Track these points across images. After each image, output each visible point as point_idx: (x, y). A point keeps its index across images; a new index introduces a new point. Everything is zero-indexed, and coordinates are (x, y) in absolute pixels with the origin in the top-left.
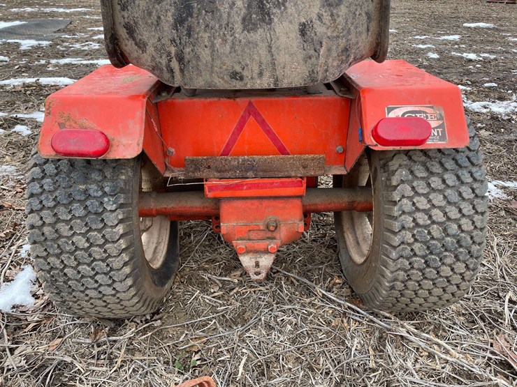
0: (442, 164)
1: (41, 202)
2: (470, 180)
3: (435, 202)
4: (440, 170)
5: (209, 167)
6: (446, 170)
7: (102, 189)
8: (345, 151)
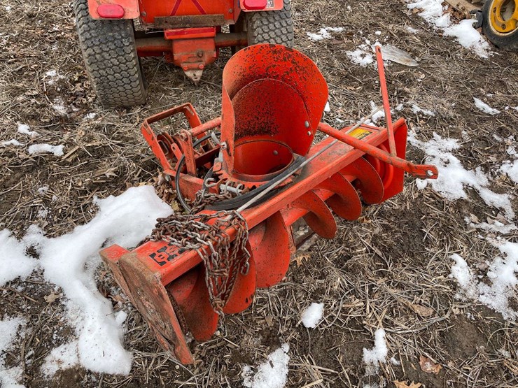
0: (274, 18)
1: (92, 42)
2: (285, 25)
3: (271, 36)
4: (273, 21)
5: (166, 22)
6: (276, 20)
7: (121, 35)
8: (233, 11)
